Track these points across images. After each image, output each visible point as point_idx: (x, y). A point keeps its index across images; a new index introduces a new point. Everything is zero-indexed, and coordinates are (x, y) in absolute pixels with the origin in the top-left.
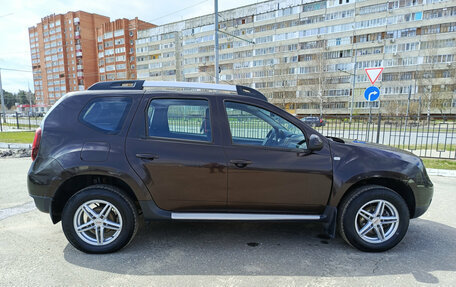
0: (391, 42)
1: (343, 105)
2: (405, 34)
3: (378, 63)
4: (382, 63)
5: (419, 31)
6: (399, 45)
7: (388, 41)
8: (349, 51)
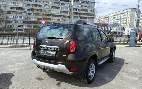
0: (24, 11)
1: (11, 30)
2: (28, 10)
3: (21, 17)
4: (22, 17)
5: (32, 10)
6: (27, 13)
7: (23, 11)
8: (10, 12)
